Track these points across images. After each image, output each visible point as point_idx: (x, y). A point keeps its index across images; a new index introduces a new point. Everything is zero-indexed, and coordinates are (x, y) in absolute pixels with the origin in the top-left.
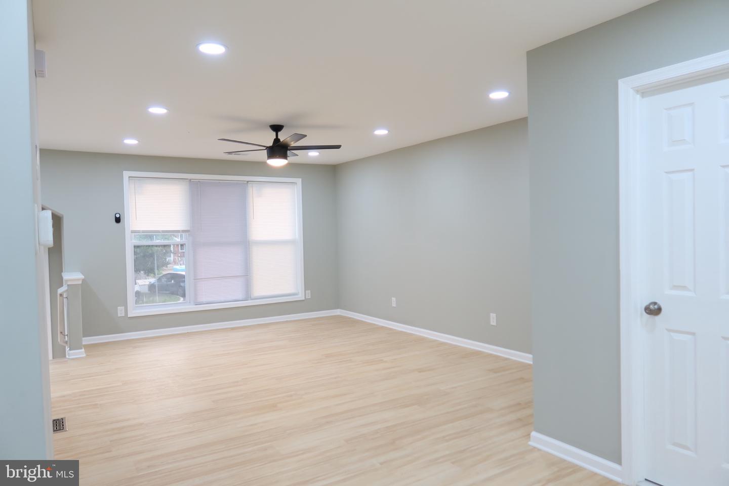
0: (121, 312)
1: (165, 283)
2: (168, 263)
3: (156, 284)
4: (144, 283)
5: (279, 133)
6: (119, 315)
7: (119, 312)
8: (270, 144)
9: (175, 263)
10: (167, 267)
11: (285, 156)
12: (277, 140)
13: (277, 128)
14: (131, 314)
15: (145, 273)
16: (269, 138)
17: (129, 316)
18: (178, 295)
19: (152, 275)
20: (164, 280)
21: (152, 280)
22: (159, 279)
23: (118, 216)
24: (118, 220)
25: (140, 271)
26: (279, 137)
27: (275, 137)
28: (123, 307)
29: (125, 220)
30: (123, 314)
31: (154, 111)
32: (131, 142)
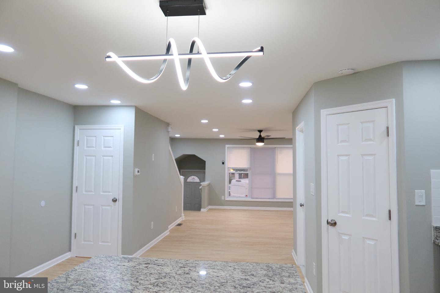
0: (223, 198)
5: (261, 133)
7: (222, 198)
8: (257, 137)
11: (263, 142)
12: (260, 136)
13: (260, 131)
14: (226, 200)
16: (257, 135)
23: (223, 162)
24: (223, 163)
26: (261, 134)
27: (259, 134)
28: (224, 196)
29: (226, 163)
30: (224, 199)
31: (214, 130)
32: (222, 136)
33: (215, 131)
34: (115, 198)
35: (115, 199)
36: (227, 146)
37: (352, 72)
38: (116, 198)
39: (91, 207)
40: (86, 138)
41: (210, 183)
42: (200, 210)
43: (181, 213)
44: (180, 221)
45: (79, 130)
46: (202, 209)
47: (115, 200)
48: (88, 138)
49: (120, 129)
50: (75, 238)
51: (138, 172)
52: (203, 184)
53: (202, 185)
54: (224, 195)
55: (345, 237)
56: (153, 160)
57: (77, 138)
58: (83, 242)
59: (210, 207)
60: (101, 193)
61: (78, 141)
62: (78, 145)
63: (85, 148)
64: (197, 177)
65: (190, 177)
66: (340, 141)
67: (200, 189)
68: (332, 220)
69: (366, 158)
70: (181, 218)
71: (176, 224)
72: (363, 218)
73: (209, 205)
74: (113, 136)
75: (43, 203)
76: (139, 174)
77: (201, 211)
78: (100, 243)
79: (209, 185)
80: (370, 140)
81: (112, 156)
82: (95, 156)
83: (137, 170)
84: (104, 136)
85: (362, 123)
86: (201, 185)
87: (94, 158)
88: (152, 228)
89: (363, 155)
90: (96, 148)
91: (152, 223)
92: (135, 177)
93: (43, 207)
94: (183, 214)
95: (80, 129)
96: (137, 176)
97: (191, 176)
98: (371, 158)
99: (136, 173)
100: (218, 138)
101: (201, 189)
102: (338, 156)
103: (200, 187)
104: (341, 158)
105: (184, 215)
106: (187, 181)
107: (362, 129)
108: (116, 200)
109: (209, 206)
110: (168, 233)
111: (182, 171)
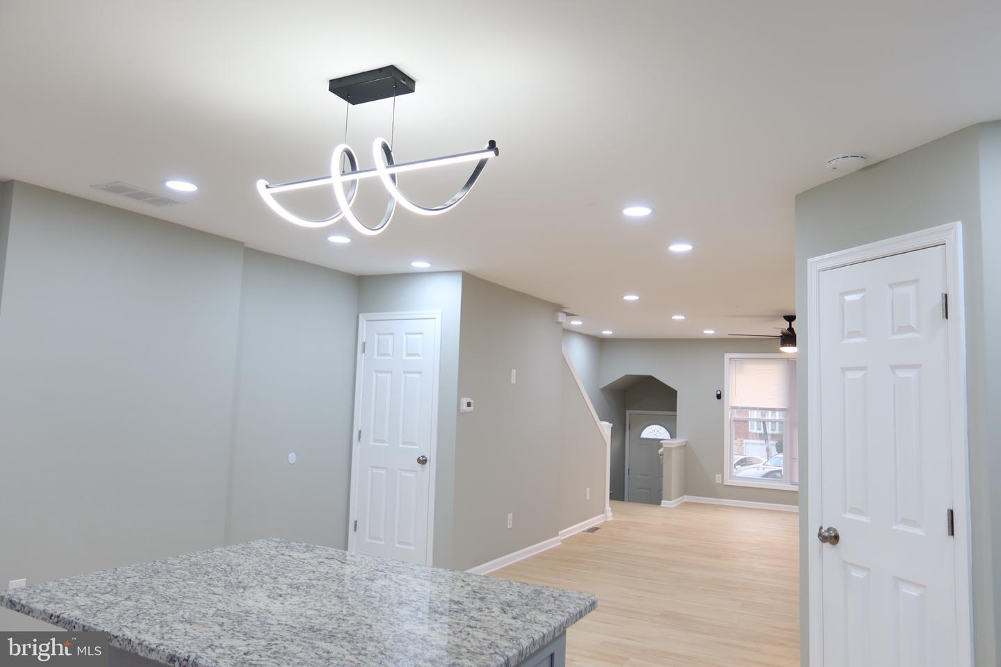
5: (792, 323)
6: (717, 482)
7: (717, 479)
8: (785, 332)
12: (790, 329)
13: (791, 318)
14: (725, 484)
23: (719, 393)
24: (719, 397)
26: (791, 326)
27: (788, 326)
28: (720, 475)
29: (725, 396)
30: (720, 482)
31: (676, 317)
32: (709, 332)
33: (678, 320)
34: (423, 457)
35: (424, 459)
36: (728, 356)
37: (860, 163)
38: (426, 456)
39: (383, 472)
40: (376, 336)
41: (687, 442)
42: (659, 503)
43: (604, 506)
44: (595, 524)
45: (365, 322)
46: (663, 501)
47: (423, 461)
48: (381, 337)
49: (434, 318)
50: (355, 530)
51: (469, 405)
52: (666, 444)
53: (664, 446)
54: (722, 473)
55: (857, 574)
56: (513, 382)
57: (362, 337)
58: (368, 540)
59: (687, 498)
60: (401, 446)
61: (364, 343)
62: (364, 352)
63: (376, 357)
64: (664, 427)
65: (649, 428)
66: (846, 334)
67: (660, 455)
68: (829, 529)
69: (902, 374)
70: (603, 515)
71: (587, 528)
72: (894, 527)
73: (683, 494)
74: (422, 333)
75: (292, 458)
76: (471, 409)
77: (662, 505)
78: (397, 545)
79: (685, 446)
80: (908, 329)
81: (420, 373)
82: (391, 372)
83: (465, 401)
84: (406, 334)
85: (891, 286)
87: (389, 376)
88: (510, 526)
89: (893, 368)
90: (393, 356)
91: (510, 515)
92: (460, 413)
93: (292, 464)
94: (608, 508)
95: (367, 321)
96: (465, 413)
97: (649, 425)
98: (911, 374)
99: (464, 407)
100: (702, 337)
101: (662, 455)
102: (844, 369)
103: (661, 451)
104: (851, 375)
105: (612, 511)
106: (642, 436)
107: (892, 301)
108: (426, 460)
109: (685, 496)
110: (558, 544)
111: (628, 412)
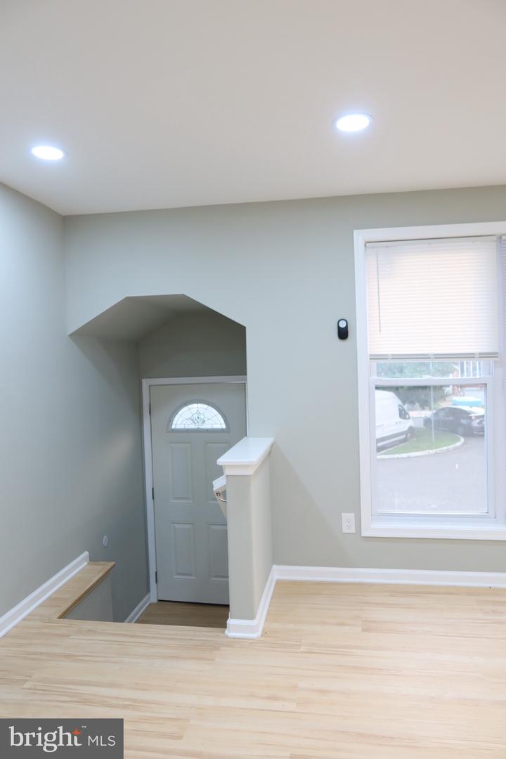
0: (347, 522)
1: (442, 418)
2: (447, 395)
3: (433, 419)
4: (419, 416)
6: (345, 530)
9: (454, 393)
10: (445, 400)
14: (365, 534)
15: (420, 405)
17: (363, 535)
18: (458, 434)
19: (428, 408)
20: (442, 414)
21: (427, 413)
22: (436, 414)
23: (343, 325)
24: (343, 334)
25: (414, 404)
28: (352, 516)
29: (357, 333)
30: (353, 530)
36: (360, 236)
41: (273, 445)
53: (227, 472)
59: (280, 572)
64: (214, 407)
65: (185, 409)
73: (274, 564)
77: (229, 632)
86: (219, 471)
101: (223, 493)
103: (218, 484)
106: (173, 427)
111: (146, 383)
